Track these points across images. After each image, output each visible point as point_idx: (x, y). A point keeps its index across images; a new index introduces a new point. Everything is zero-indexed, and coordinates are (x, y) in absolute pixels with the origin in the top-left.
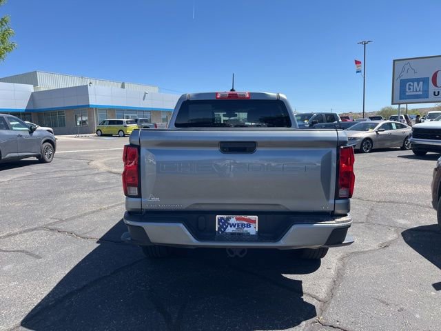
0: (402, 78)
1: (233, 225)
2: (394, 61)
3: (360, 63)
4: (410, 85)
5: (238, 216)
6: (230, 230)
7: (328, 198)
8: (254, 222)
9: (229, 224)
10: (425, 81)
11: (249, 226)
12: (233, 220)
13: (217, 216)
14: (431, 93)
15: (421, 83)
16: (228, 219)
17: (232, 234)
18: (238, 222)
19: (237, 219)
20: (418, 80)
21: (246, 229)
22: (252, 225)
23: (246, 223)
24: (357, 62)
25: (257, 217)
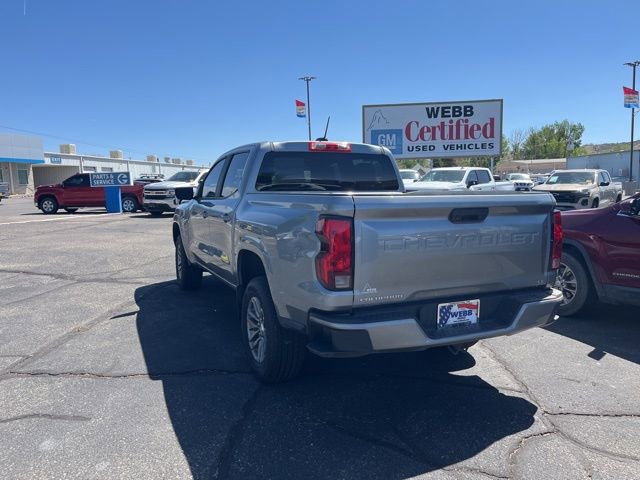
0: (373, 129)
1: (455, 315)
2: (364, 107)
3: (303, 104)
4: (382, 138)
5: (460, 303)
6: (452, 321)
7: (543, 271)
8: (476, 307)
9: (450, 313)
10: (398, 133)
11: (470, 313)
12: (455, 308)
13: (440, 306)
14: (405, 149)
15: (394, 136)
16: (450, 307)
17: (454, 326)
18: (460, 310)
19: (459, 306)
20: (390, 132)
21: (467, 317)
22: (474, 312)
23: (467, 309)
24: (299, 104)
25: (479, 301)
